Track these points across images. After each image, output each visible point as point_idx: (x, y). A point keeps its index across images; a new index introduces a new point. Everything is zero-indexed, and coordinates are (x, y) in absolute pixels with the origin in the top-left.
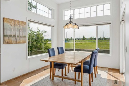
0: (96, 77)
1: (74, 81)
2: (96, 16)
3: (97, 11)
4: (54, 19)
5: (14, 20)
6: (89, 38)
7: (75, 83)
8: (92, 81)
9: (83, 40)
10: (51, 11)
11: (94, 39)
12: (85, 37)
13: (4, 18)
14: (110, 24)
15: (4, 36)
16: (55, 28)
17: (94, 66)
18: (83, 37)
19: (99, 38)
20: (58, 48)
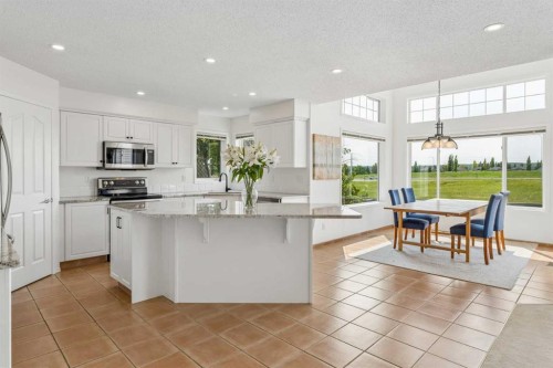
0: (500, 253)
1: (449, 253)
2: (501, 112)
3: (505, 99)
4: (384, 122)
5: (326, 136)
6: (475, 165)
7: (452, 257)
8: (492, 258)
9: (450, 170)
10: (376, 103)
11: (495, 168)
12: (456, 162)
13: (314, 136)
14: (544, 131)
15: (314, 166)
16: (388, 144)
17: (496, 229)
18: (450, 162)
19: (522, 165)
20: (403, 190)
